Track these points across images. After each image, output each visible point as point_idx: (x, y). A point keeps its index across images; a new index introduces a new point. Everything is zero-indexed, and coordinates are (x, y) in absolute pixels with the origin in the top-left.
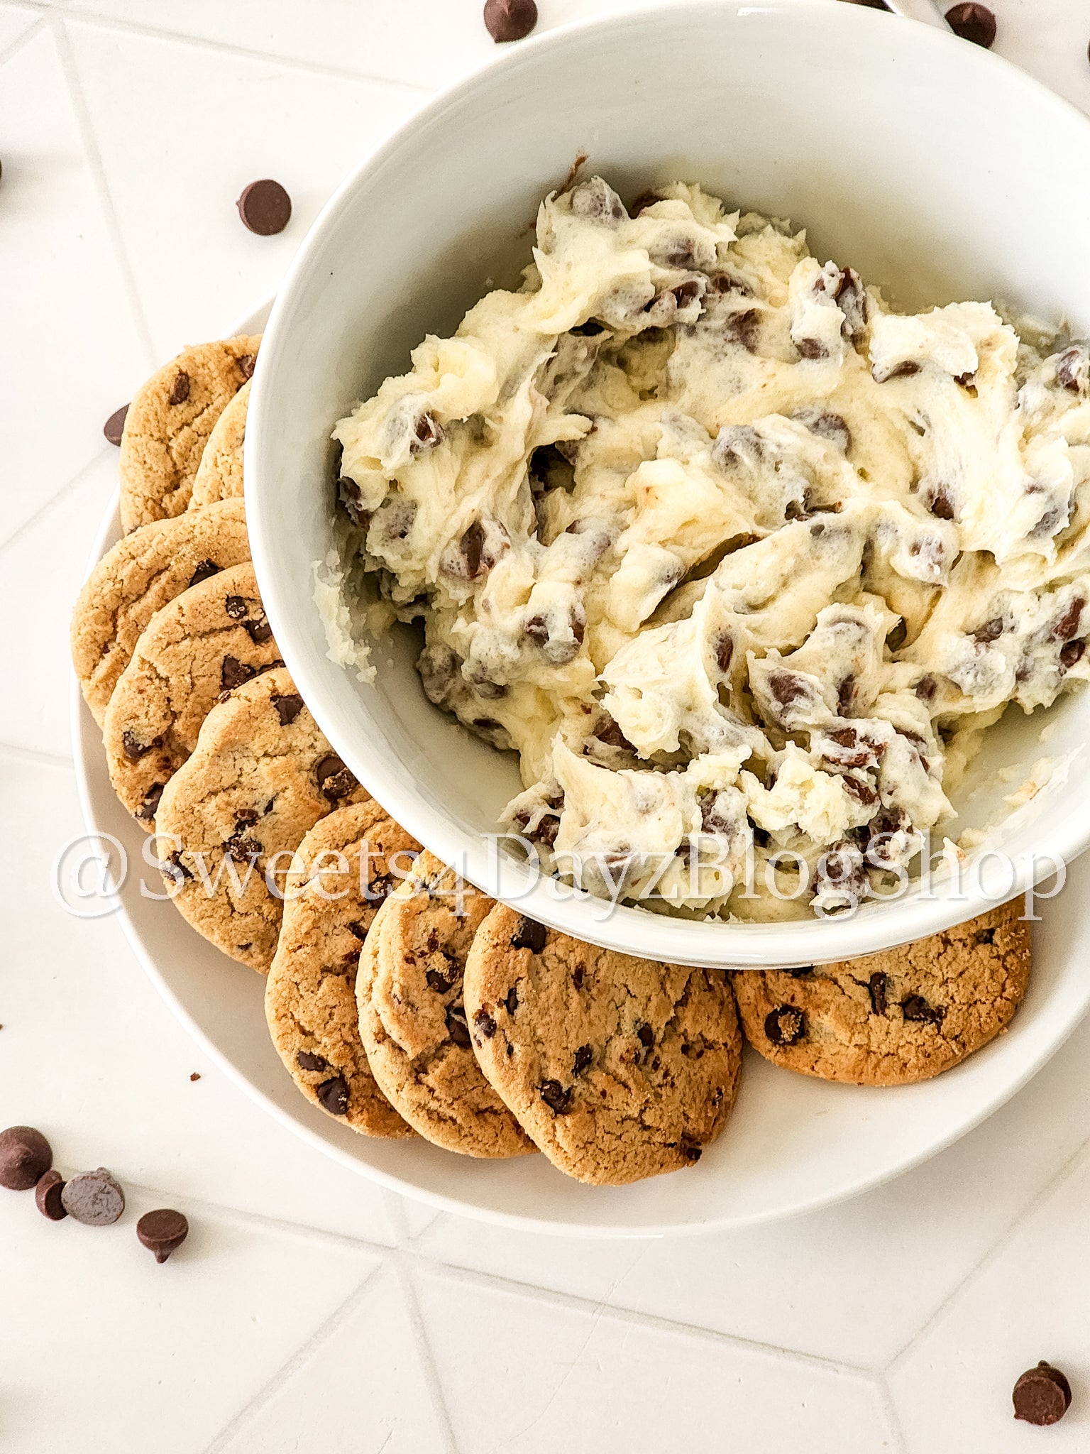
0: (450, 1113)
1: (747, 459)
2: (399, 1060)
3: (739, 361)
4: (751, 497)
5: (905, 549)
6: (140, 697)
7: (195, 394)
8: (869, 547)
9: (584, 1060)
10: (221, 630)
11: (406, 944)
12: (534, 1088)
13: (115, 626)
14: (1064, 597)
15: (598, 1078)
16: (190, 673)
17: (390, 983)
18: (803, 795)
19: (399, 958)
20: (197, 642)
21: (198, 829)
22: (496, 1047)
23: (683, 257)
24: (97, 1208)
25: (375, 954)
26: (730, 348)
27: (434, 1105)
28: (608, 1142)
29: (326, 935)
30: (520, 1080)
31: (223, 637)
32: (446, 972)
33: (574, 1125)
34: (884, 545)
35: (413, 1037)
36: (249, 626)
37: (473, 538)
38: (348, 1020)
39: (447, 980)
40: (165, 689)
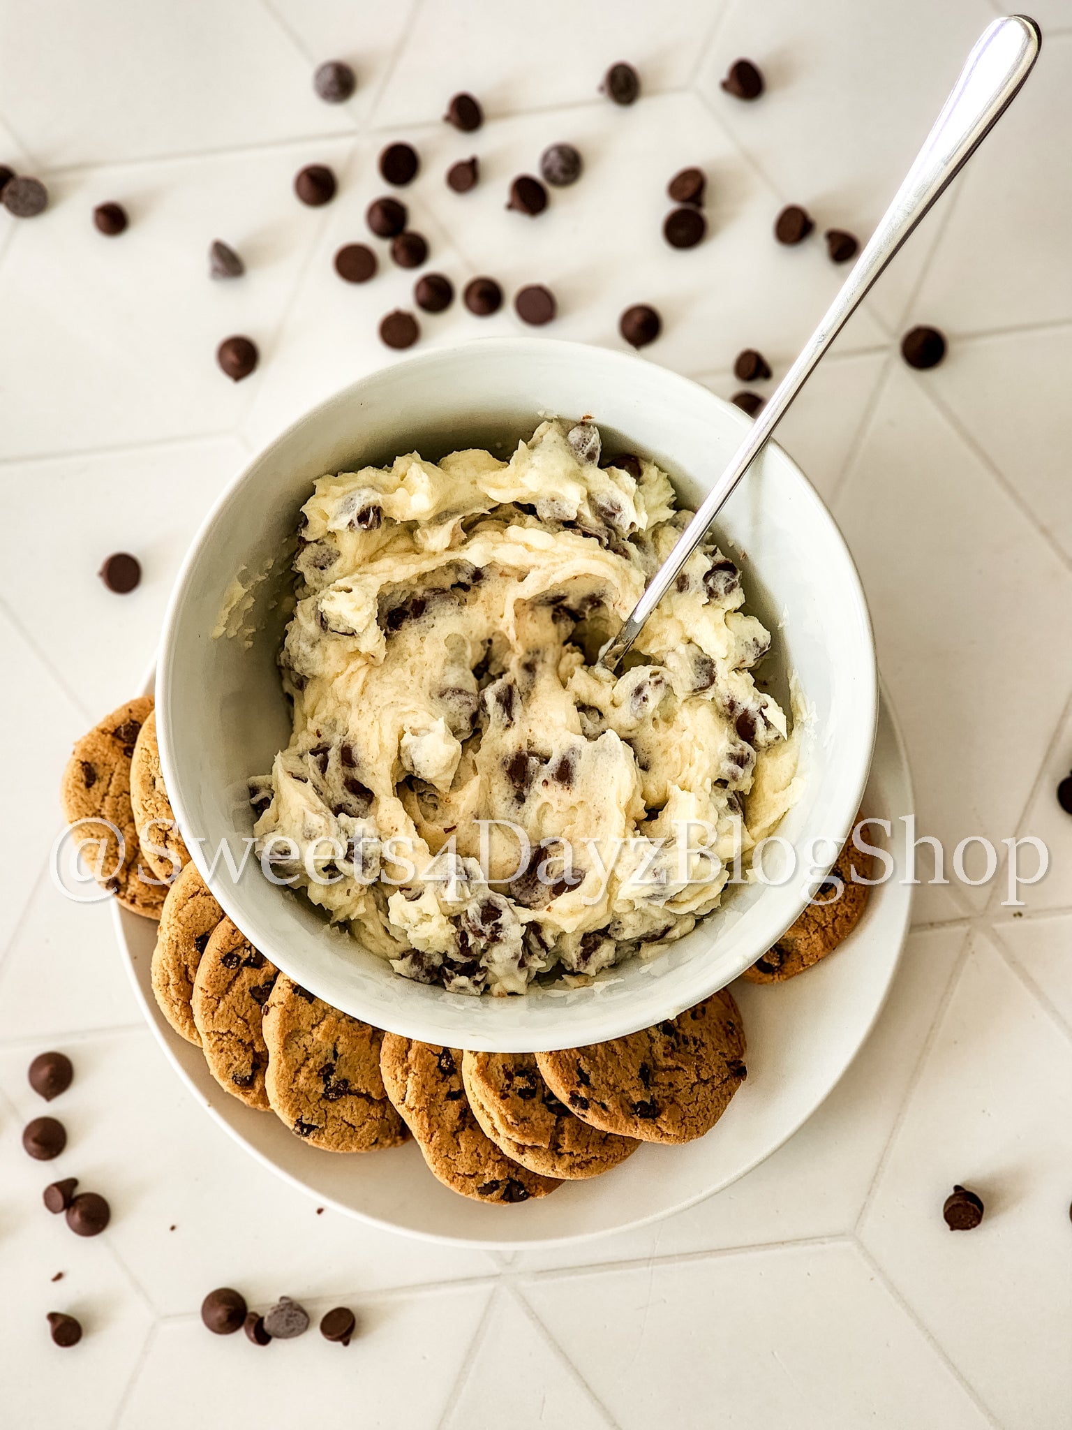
0: (589, 1157)
2: (541, 1154)
6: (223, 1053)
9: (646, 1075)
10: (235, 979)
11: (495, 1090)
12: (631, 1115)
15: (662, 1078)
16: (238, 1017)
17: (503, 1118)
19: (498, 1102)
20: (228, 998)
22: (595, 1111)
25: (482, 1107)
27: (578, 1160)
28: (693, 1109)
29: (439, 1115)
30: (622, 1118)
31: (238, 983)
32: (528, 1084)
33: (668, 1118)
35: (538, 1136)
36: (247, 963)
39: (534, 1088)
40: (233, 1038)
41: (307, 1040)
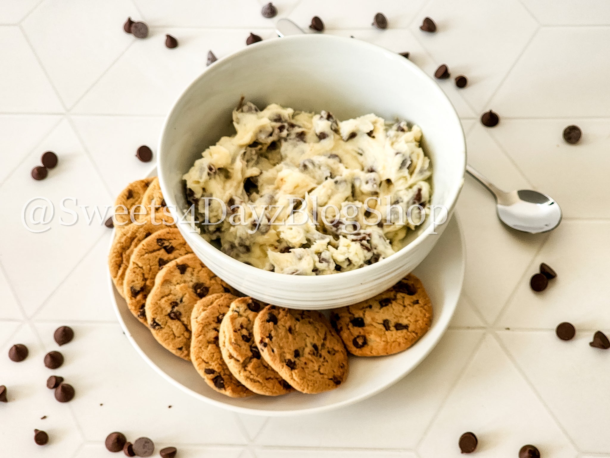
0: (258, 379)
1: (310, 166)
2: (238, 363)
3: (302, 146)
4: (314, 178)
5: (364, 183)
6: (134, 274)
7: (134, 195)
8: (353, 187)
9: (297, 354)
10: (157, 250)
11: (233, 327)
12: (283, 362)
13: (122, 258)
14: (415, 189)
15: (303, 359)
16: (149, 265)
17: (230, 339)
18: (348, 249)
20: (150, 255)
21: (160, 309)
22: (268, 351)
23: (278, 119)
24: (145, 450)
25: (224, 332)
26: (298, 143)
27: (252, 377)
28: (310, 378)
29: (207, 332)
30: (278, 359)
31: (158, 252)
32: (248, 334)
33: (298, 372)
34: (357, 184)
35: (240, 354)
36: (165, 248)
37: (231, 202)
38: (219, 357)
39: (249, 337)
40: (142, 271)
41: (172, 287)
